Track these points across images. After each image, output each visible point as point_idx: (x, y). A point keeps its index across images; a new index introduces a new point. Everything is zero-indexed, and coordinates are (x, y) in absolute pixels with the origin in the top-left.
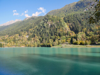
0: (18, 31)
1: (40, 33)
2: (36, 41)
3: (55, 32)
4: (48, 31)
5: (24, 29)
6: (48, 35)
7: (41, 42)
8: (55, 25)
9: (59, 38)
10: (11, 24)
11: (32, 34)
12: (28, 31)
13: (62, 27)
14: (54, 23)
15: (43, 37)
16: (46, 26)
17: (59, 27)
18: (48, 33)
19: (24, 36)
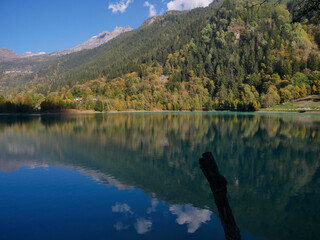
0: (131, 63)
1: (206, 67)
3: (263, 61)
4: (233, 58)
5: (150, 55)
6: (236, 72)
8: (260, 36)
11: (179, 70)
12: (163, 61)
13: (288, 42)
14: (253, 28)
15: (218, 79)
16: (223, 41)
17: (276, 40)
18: (233, 64)
19: (154, 78)
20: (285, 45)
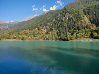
0: (37, 26)
1: (58, 27)
2: (54, 35)
3: (74, 26)
4: (65, 25)
5: (42, 23)
6: (66, 29)
7: (59, 36)
8: (74, 18)
9: (77, 32)
10: (31, 20)
11: (50, 28)
12: (46, 25)
13: (81, 20)
14: (72, 16)
15: (61, 31)
16: (63, 20)
17: (78, 20)
18: (65, 26)
19: (42, 30)
20: (80, 21)
